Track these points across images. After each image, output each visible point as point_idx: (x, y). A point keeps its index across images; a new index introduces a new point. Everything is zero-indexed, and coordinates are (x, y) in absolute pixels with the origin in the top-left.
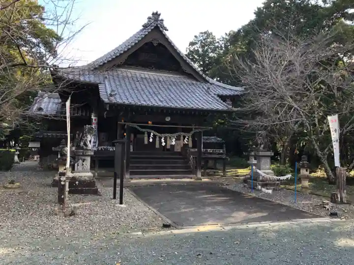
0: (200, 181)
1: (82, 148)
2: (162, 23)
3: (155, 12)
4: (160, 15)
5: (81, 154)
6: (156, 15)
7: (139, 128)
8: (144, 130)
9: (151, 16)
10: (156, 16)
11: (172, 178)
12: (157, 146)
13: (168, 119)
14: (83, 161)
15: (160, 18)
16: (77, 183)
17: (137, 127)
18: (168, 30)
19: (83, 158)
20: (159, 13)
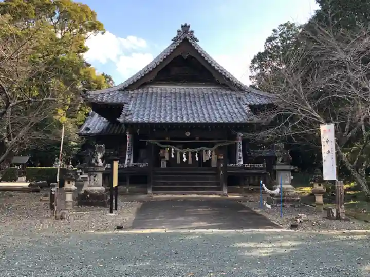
0: (226, 197)
1: (93, 165)
2: (193, 35)
3: (184, 24)
4: (189, 26)
5: (92, 170)
6: (185, 27)
7: (159, 144)
8: (164, 146)
9: (181, 29)
10: (186, 29)
11: (198, 194)
12: (179, 161)
13: (188, 134)
14: (95, 177)
15: (190, 30)
16: (88, 196)
17: (157, 143)
18: (198, 41)
19: (95, 173)
20: (187, 25)
